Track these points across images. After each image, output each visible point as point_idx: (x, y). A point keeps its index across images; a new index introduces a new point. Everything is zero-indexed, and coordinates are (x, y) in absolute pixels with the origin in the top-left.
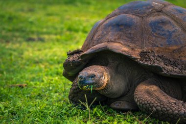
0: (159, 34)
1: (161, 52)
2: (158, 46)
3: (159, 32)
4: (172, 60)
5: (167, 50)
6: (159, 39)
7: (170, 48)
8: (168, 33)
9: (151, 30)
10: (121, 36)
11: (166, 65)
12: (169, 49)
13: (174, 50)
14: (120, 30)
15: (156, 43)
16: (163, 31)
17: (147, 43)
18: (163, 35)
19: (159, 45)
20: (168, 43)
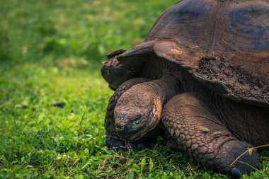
0: (242, 30)
1: (239, 60)
2: (234, 51)
3: (242, 27)
4: (255, 75)
5: (249, 58)
6: (239, 39)
7: (256, 54)
8: (257, 30)
9: (229, 23)
10: (181, 30)
11: (241, 83)
12: (253, 57)
13: (263, 59)
14: (182, 21)
15: (233, 44)
16: (250, 25)
17: (218, 44)
18: (247, 32)
19: (237, 49)
20: (254, 47)
